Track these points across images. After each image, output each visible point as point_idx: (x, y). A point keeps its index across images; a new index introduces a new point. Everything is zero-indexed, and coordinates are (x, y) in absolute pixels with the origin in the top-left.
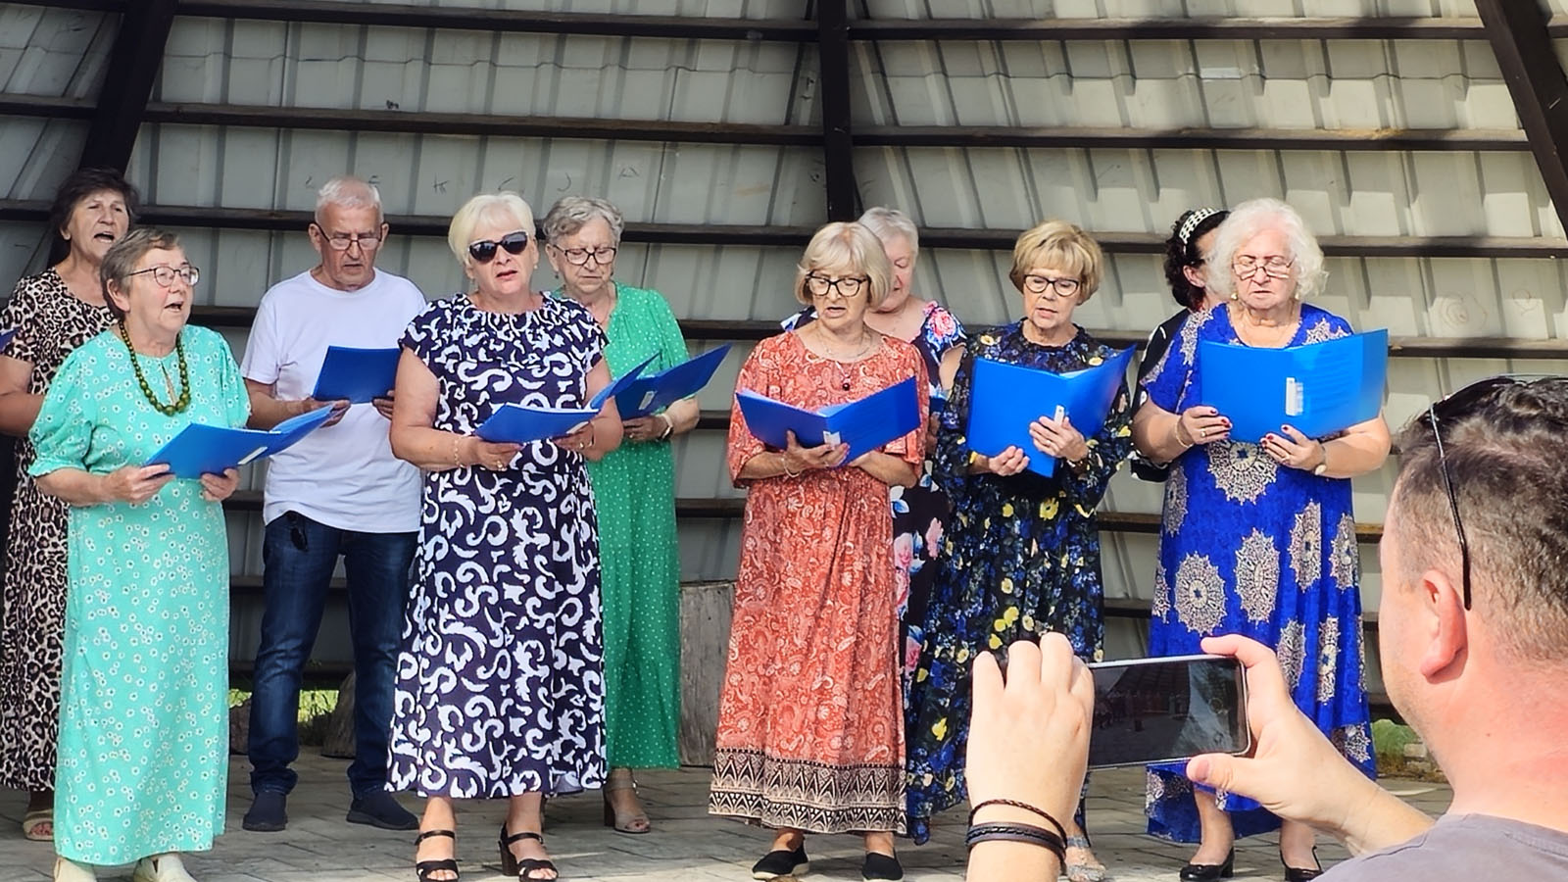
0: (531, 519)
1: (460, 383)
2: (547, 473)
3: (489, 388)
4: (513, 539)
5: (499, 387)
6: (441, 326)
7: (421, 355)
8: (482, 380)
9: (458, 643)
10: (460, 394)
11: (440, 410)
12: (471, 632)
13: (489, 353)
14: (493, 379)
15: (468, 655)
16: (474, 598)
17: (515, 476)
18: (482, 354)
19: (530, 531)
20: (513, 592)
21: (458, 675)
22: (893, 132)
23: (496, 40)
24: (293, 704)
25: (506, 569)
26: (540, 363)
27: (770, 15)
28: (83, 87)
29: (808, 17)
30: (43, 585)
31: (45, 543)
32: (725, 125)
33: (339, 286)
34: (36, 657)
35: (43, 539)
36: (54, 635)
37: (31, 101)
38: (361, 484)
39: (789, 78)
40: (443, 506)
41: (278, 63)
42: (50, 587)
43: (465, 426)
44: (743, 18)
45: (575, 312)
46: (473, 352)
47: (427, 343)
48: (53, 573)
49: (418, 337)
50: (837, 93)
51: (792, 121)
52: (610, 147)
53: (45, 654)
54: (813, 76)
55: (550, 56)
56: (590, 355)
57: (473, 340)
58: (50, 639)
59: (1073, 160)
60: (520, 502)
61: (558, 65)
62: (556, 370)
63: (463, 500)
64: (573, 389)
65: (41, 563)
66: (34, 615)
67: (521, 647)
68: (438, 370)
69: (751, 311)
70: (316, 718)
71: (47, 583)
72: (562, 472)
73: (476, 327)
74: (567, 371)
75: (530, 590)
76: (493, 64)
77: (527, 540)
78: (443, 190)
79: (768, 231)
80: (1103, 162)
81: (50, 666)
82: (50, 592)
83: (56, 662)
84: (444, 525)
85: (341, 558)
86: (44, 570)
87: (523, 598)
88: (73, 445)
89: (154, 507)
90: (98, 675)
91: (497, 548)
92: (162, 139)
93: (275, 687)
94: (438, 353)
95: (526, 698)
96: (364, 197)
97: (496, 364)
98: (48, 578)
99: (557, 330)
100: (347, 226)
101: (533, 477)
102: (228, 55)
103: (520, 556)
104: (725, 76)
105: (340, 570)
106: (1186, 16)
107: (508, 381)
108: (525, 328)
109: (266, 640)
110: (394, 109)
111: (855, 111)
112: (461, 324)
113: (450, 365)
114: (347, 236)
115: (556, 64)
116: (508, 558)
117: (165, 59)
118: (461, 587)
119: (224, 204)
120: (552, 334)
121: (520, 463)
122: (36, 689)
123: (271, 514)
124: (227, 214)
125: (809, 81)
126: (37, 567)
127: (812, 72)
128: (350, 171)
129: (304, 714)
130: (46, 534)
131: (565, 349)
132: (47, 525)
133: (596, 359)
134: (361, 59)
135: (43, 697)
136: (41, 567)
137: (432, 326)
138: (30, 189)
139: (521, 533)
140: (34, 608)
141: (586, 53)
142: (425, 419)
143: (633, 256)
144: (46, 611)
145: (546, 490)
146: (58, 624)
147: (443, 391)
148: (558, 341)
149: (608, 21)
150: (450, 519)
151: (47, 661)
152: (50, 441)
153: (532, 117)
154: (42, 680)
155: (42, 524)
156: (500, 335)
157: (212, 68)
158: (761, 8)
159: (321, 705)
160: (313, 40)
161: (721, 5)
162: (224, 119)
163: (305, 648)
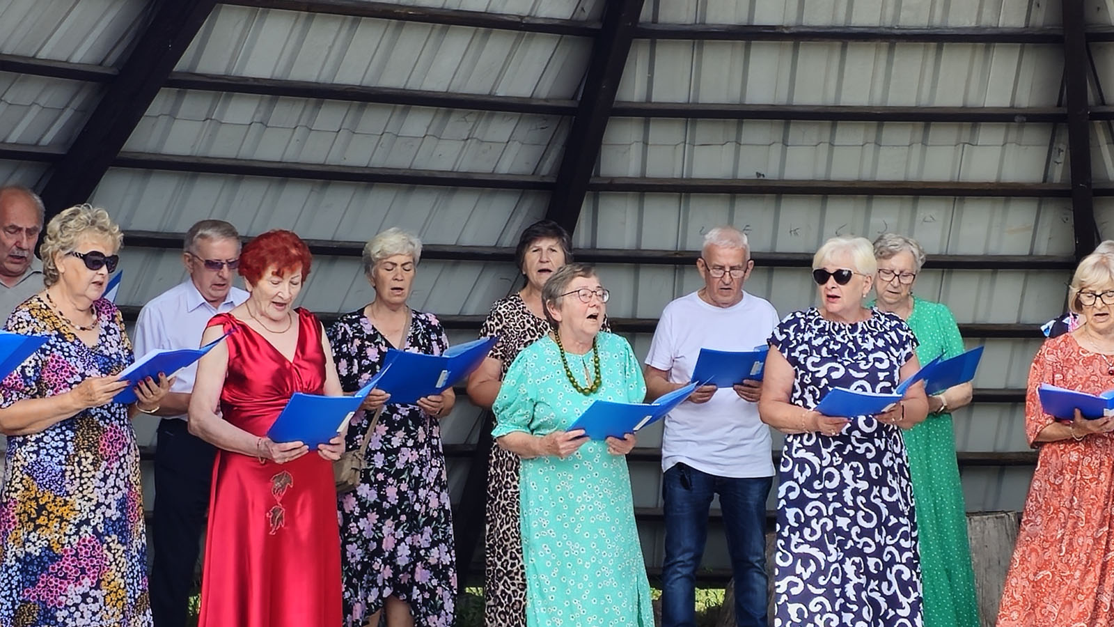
0: (856, 470)
1: (807, 372)
2: (869, 438)
3: (828, 376)
4: (843, 485)
5: (835, 375)
6: (797, 330)
7: (782, 351)
8: (823, 370)
9: (806, 559)
10: (807, 380)
11: (794, 390)
12: (814, 551)
13: (830, 351)
14: (831, 370)
15: (813, 568)
16: (818, 528)
17: (846, 439)
18: (824, 352)
19: (855, 479)
20: (843, 522)
21: (805, 582)
23: (834, 127)
24: (691, 599)
25: (838, 505)
26: (866, 359)
27: (1032, 104)
28: (546, 168)
29: (1059, 105)
30: (508, 515)
31: (508, 486)
32: (998, 184)
33: (717, 304)
34: (502, 566)
35: (507, 482)
36: (514, 550)
37: (513, 179)
38: (728, 443)
39: (1047, 149)
40: (796, 461)
41: (680, 148)
42: (512, 516)
43: (810, 403)
44: (1012, 107)
45: (895, 322)
46: (818, 349)
47: (787, 342)
48: (513, 507)
49: (781, 338)
50: (1081, 160)
51: (1048, 179)
52: (915, 201)
53: (508, 563)
54: (1063, 147)
55: (872, 138)
56: (904, 353)
57: (819, 341)
58: (511, 553)
60: (847, 459)
61: (878, 144)
62: (877, 364)
63: (810, 456)
64: (890, 378)
65: (506, 499)
66: (501, 536)
67: (848, 562)
68: (793, 361)
69: (1019, 317)
70: (710, 609)
71: (510, 514)
72: (880, 437)
73: (822, 331)
74: (886, 365)
75: (854, 522)
76: (832, 145)
77: (853, 485)
78: (796, 234)
79: (1031, 259)
81: (511, 571)
82: (512, 520)
83: (515, 569)
84: (797, 474)
85: (716, 495)
86: (508, 504)
87: (849, 526)
88: (521, 415)
89: (575, 460)
90: (544, 578)
91: (831, 491)
92: (601, 200)
93: (678, 587)
94: (793, 350)
95: (853, 599)
96: (736, 241)
97: (834, 359)
98: (511, 510)
99: (881, 336)
100: (722, 261)
101: (858, 440)
102: (646, 143)
103: (848, 495)
104: (998, 150)
105: (716, 504)
107: (842, 371)
108: (857, 334)
109: (670, 555)
110: (762, 178)
111: (1095, 171)
112: (811, 329)
113: (801, 358)
114: (722, 268)
115: (876, 143)
116: (839, 498)
117: (603, 146)
118: (808, 519)
119: (644, 247)
120: (876, 338)
121: (849, 431)
122: (501, 587)
123: (667, 465)
124: (645, 254)
125: (1060, 151)
126: (503, 502)
127: (1063, 144)
128: (731, 223)
129: (700, 606)
130: (509, 480)
131: (885, 349)
132: (510, 473)
133: (909, 356)
134: (738, 143)
135: (506, 594)
136: (506, 502)
137: (791, 330)
138: (510, 240)
139: (849, 480)
140: (501, 531)
141: (897, 135)
142: (783, 396)
143: (931, 281)
144: (509, 533)
145: (868, 450)
146: (516, 542)
147: (796, 376)
148: (881, 343)
149: (913, 111)
150: (802, 470)
151: (509, 568)
152: (506, 413)
153: (859, 181)
154: (506, 581)
155: (506, 472)
156: (838, 338)
157: (635, 152)
158: (1026, 100)
159: (713, 600)
160: (705, 131)
161: (996, 97)
162: (643, 188)
163: (697, 558)
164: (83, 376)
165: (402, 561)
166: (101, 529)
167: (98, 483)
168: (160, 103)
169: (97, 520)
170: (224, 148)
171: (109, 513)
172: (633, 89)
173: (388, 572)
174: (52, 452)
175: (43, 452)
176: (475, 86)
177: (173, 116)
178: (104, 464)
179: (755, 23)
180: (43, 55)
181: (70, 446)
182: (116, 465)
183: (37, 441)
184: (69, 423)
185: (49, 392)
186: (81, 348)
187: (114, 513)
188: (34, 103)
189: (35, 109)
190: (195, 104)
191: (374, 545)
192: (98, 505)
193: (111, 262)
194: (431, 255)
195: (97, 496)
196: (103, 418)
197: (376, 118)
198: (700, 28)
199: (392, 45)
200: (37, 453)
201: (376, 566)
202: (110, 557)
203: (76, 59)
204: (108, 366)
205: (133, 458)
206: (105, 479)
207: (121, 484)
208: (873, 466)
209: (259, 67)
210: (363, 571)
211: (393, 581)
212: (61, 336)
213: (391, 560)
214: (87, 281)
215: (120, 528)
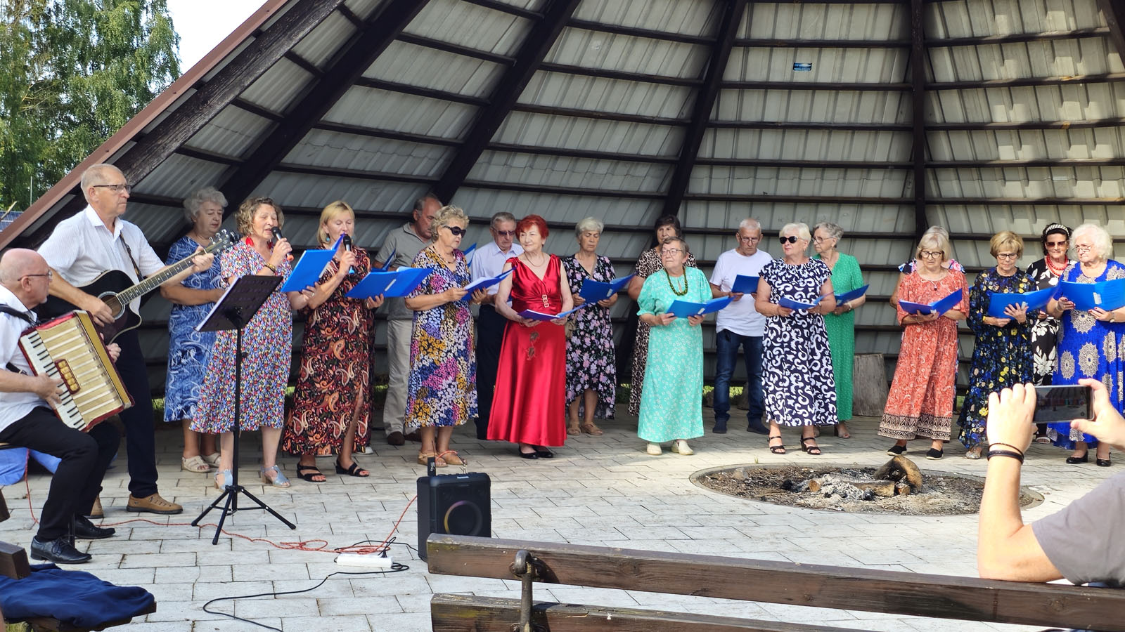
0: (798, 333)
3: (784, 290)
4: (791, 339)
5: (788, 289)
6: (772, 268)
7: (765, 278)
8: (782, 287)
10: (775, 292)
12: (777, 371)
13: (786, 278)
14: (786, 287)
15: (777, 378)
16: (779, 360)
17: (793, 319)
19: (797, 337)
22: (940, 200)
23: (801, 170)
24: (727, 392)
25: (788, 349)
26: (803, 282)
27: (897, 160)
28: (663, 189)
29: (910, 161)
32: (880, 198)
33: (745, 254)
37: (647, 194)
38: (749, 320)
39: (903, 182)
40: (770, 328)
41: (727, 180)
44: (887, 162)
45: (819, 264)
46: (781, 277)
47: (767, 274)
49: (765, 272)
50: (920, 186)
51: (904, 196)
52: (839, 207)
55: (819, 176)
57: (782, 274)
59: (1005, 209)
60: (794, 327)
61: (822, 179)
62: (809, 284)
63: (776, 326)
67: (792, 376)
68: (770, 283)
72: (810, 318)
73: (783, 269)
74: (813, 284)
76: (800, 179)
77: (796, 340)
79: (894, 234)
80: (1015, 209)
84: (770, 335)
85: (742, 344)
88: (649, 306)
91: (786, 342)
92: (688, 205)
93: (722, 386)
94: (770, 277)
96: (755, 226)
97: (788, 282)
100: (748, 235)
101: (799, 319)
102: (711, 178)
104: (880, 181)
106: (1048, 158)
107: (792, 287)
108: (800, 270)
109: (718, 371)
110: (766, 194)
111: (927, 193)
112: (779, 268)
113: (773, 282)
114: (748, 238)
117: (690, 179)
118: (775, 356)
119: (709, 226)
120: (809, 272)
121: (795, 314)
123: (719, 330)
124: (709, 230)
125: (910, 183)
127: (911, 179)
128: (750, 216)
131: (814, 277)
134: (755, 178)
137: (770, 269)
138: (646, 222)
139: (794, 337)
141: (832, 175)
142: (766, 299)
143: (846, 243)
148: (811, 274)
149: (840, 163)
150: (772, 333)
152: (643, 304)
153: (812, 197)
156: (791, 272)
157: (705, 182)
158: (894, 158)
159: (737, 392)
160: (739, 172)
161: (880, 157)
162: (709, 199)
163: (731, 373)
164: (449, 284)
165: (593, 372)
166: (456, 355)
167: (454, 333)
168: (483, 157)
169: (454, 350)
170: (512, 178)
171: (460, 347)
172: (705, 152)
173: (586, 377)
174: (435, 319)
175: (430, 319)
176: (630, 150)
177: (489, 163)
178: (458, 325)
179: (765, 120)
180: (430, 134)
181: (443, 317)
182: (463, 325)
183: (427, 314)
184: (443, 307)
185: (434, 291)
186: (448, 271)
187: (462, 347)
188: (426, 156)
189: (426, 160)
190: (499, 158)
191: (578, 365)
192: (455, 343)
193: (463, 232)
194: (608, 229)
195: (455, 339)
196: (457, 304)
197: (583, 165)
198: (738, 123)
199: (592, 131)
200: (427, 319)
201: (580, 374)
202: (460, 367)
203: (445, 136)
204: (461, 281)
205: (471, 322)
206: (458, 332)
207: (465, 334)
208: (806, 331)
209: (530, 140)
210: (573, 377)
211: (589, 381)
212: (439, 265)
213: (588, 372)
214: (452, 240)
215: (464, 353)
